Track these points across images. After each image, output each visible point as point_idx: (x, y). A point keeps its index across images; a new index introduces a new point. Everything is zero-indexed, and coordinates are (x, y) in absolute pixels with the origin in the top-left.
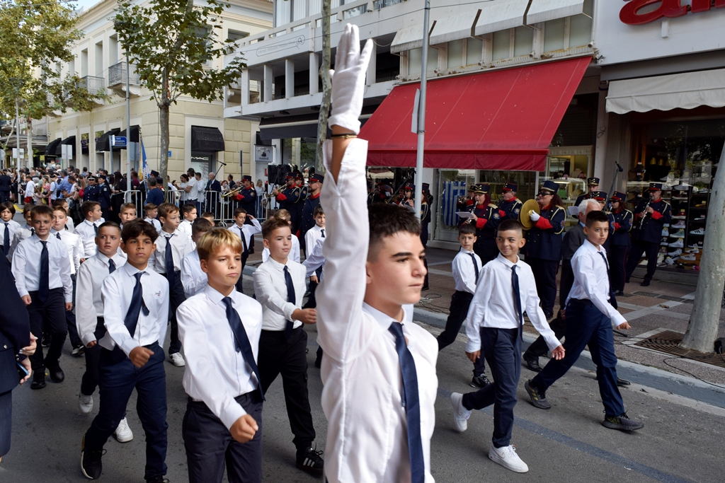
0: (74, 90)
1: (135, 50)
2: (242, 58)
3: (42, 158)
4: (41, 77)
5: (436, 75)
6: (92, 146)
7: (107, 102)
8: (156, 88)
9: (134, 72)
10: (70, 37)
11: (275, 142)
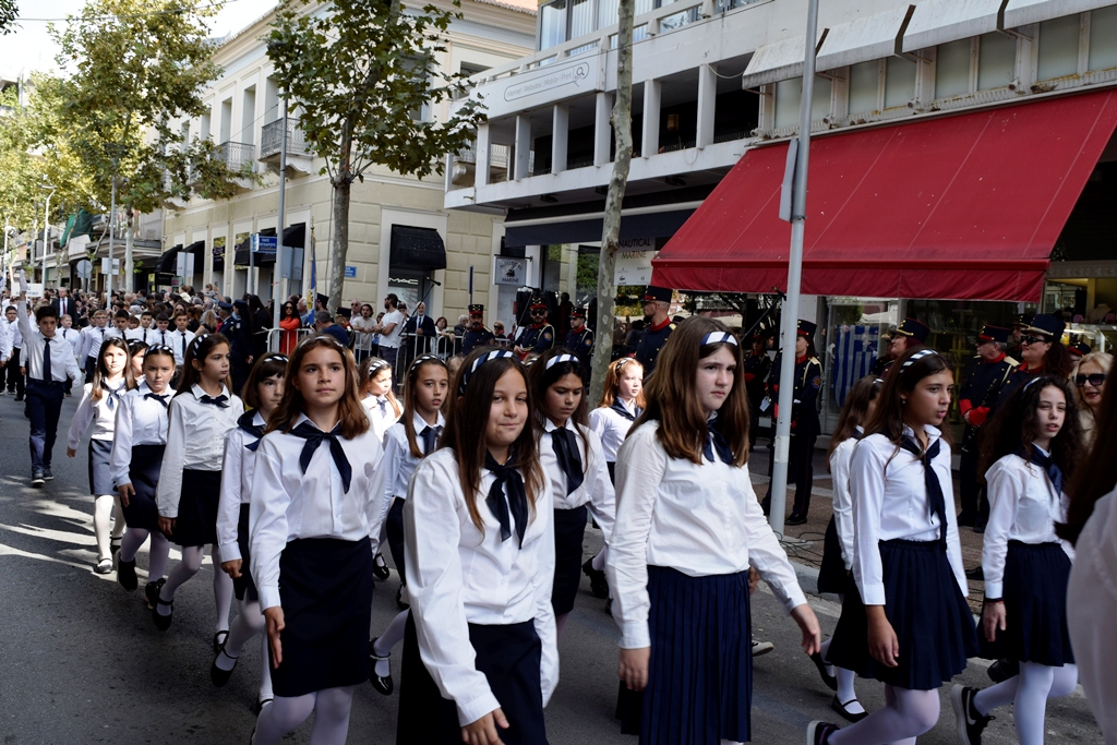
0: (204, 163)
1: (298, 90)
2: (478, 104)
3: (152, 278)
4: (155, 143)
5: (827, 126)
6: (229, 257)
7: (256, 183)
8: (330, 153)
9: (296, 127)
10: (201, 76)
11: (532, 251)
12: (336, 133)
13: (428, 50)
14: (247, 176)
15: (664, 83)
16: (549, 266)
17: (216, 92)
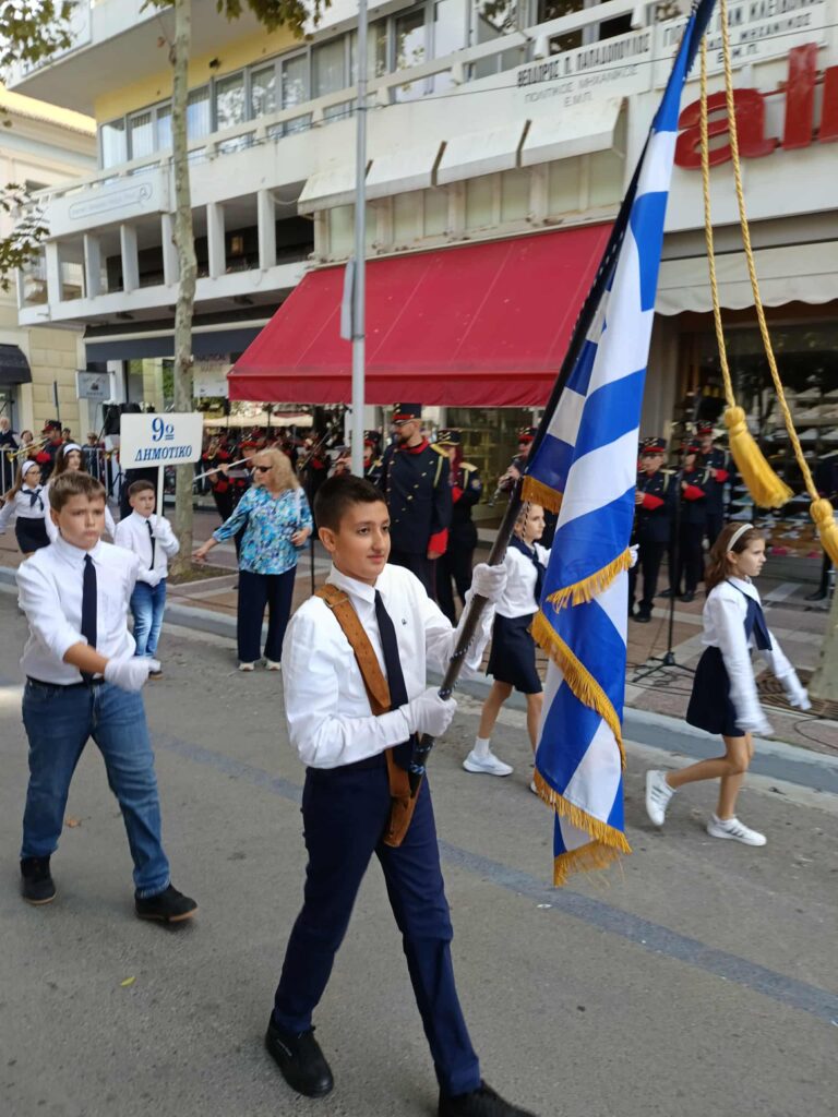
2: (39, 219)
5: (375, 251)
11: (114, 366)
15: (226, 206)
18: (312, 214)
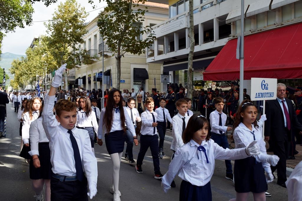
0: (84, 55)
2: (154, 34)
3: (73, 86)
4: (72, 51)
5: (251, 32)
6: (92, 79)
7: (98, 60)
8: (115, 50)
9: (106, 44)
10: (83, 33)
11: (171, 73)
12: (116, 45)
13: (139, 21)
14: (95, 58)
15: (204, 24)
16: (176, 77)
17: (87, 37)
18: (230, 23)
